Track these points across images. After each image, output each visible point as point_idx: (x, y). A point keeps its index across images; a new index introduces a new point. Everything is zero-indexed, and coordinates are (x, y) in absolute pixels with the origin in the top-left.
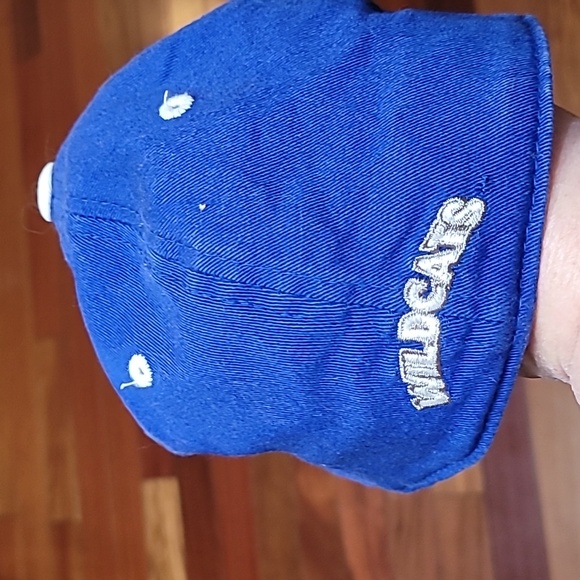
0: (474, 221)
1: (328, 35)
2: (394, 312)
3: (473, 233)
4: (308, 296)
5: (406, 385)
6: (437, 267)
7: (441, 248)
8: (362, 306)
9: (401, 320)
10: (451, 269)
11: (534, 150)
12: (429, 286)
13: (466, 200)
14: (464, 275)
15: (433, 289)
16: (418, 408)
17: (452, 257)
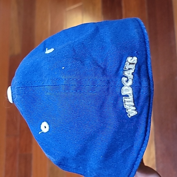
0: (136, 62)
1: (87, 29)
2: (120, 87)
3: (136, 64)
4: (97, 85)
5: (126, 109)
6: (129, 74)
7: (129, 69)
8: (112, 86)
9: (122, 89)
10: (133, 74)
11: (145, 46)
12: (128, 79)
13: (133, 57)
14: (136, 75)
15: (129, 80)
16: (130, 117)
17: (132, 71)
